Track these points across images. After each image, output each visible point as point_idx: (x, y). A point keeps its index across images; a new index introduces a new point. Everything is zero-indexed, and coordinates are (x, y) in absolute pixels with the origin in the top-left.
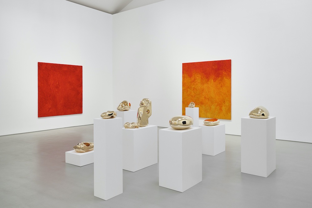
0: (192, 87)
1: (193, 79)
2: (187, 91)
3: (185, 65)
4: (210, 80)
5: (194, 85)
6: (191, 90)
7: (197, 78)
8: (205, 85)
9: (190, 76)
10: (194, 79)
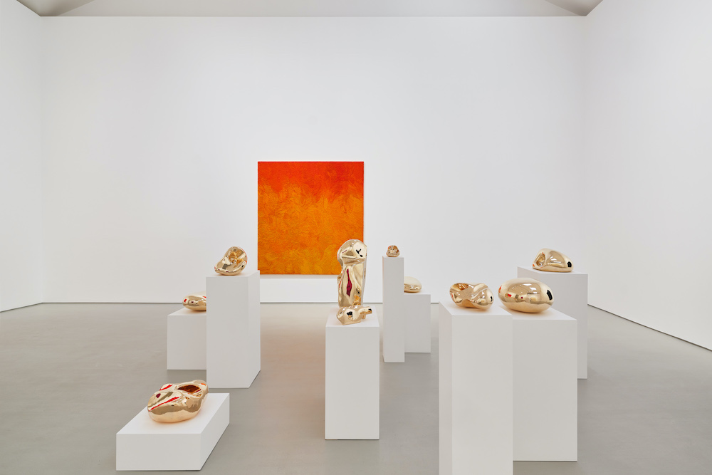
0: (281, 212)
1: (283, 195)
2: (271, 221)
3: (263, 166)
4: (321, 199)
5: (286, 208)
6: (278, 219)
7: (294, 193)
8: (312, 209)
9: (277, 190)
10: (285, 196)
